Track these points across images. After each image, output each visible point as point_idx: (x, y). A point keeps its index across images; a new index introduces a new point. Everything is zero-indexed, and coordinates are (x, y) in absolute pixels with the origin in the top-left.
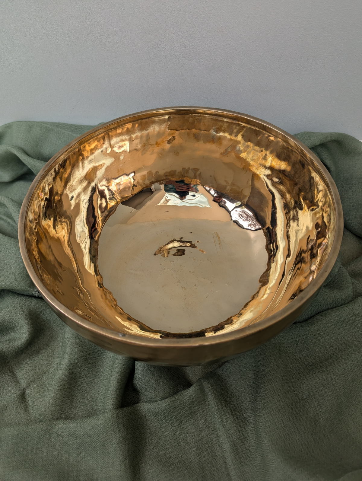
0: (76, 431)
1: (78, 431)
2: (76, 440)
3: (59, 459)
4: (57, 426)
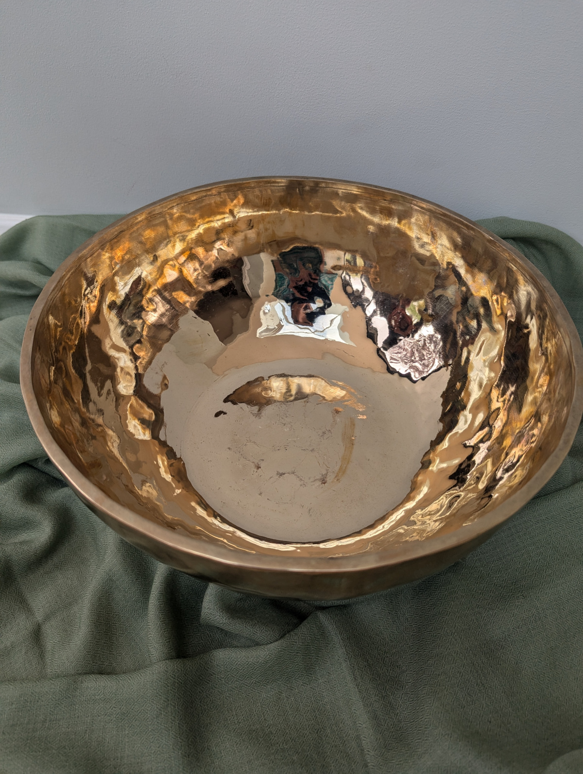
0: (116, 694)
1: (119, 694)
2: (115, 708)
3: (87, 739)
4: (85, 685)
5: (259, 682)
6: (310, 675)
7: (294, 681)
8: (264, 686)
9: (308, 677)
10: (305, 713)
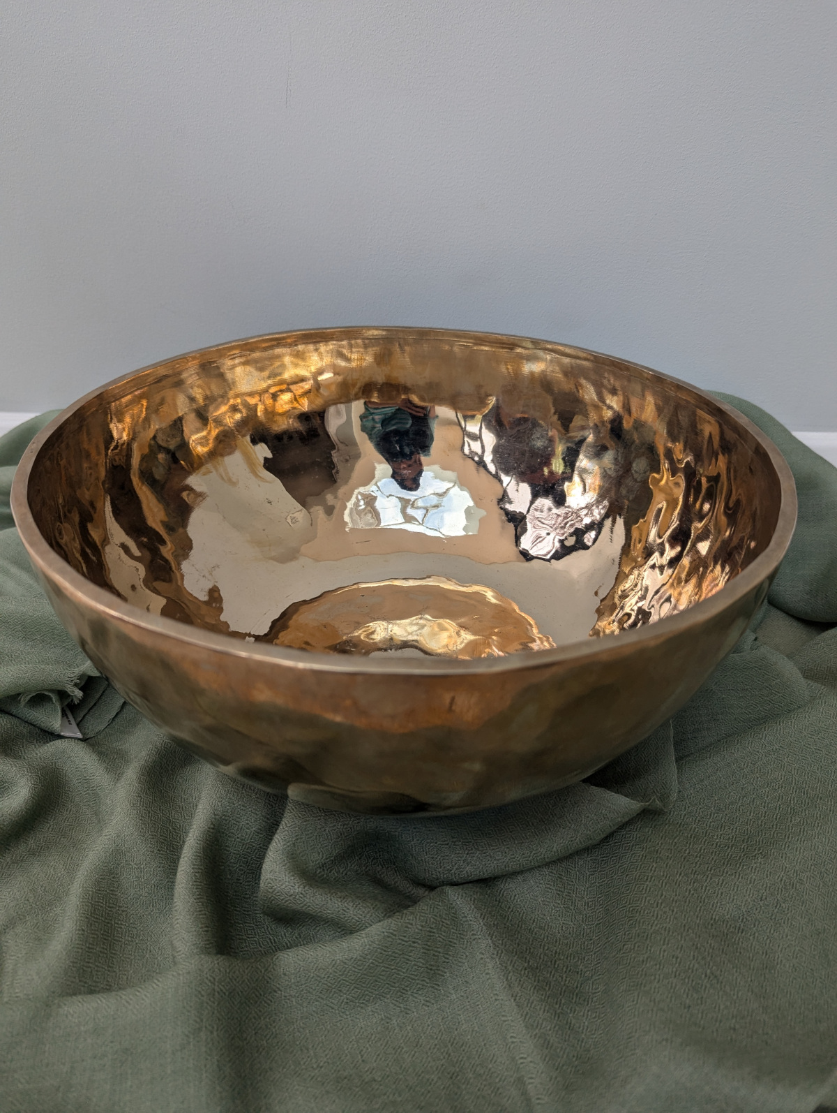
5: (352, 1001)
6: (436, 987)
7: (411, 997)
8: (362, 1008)
9: (433, 989)
10: (430, 1049)
